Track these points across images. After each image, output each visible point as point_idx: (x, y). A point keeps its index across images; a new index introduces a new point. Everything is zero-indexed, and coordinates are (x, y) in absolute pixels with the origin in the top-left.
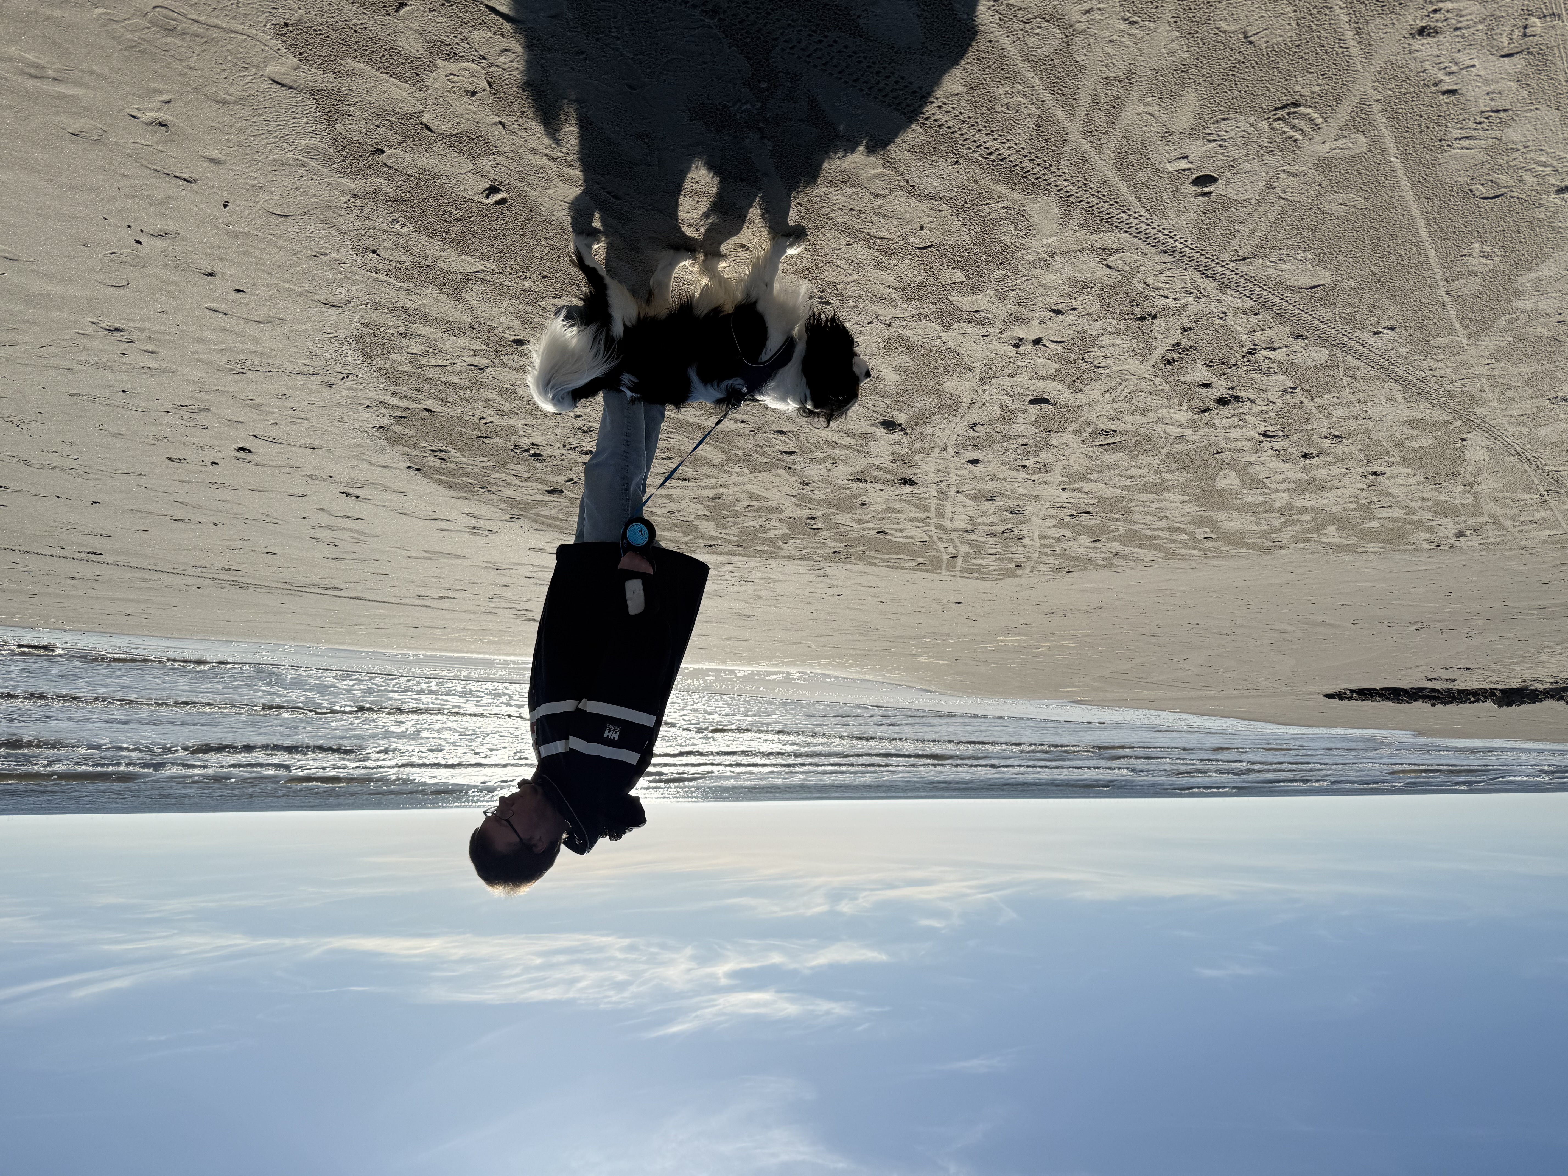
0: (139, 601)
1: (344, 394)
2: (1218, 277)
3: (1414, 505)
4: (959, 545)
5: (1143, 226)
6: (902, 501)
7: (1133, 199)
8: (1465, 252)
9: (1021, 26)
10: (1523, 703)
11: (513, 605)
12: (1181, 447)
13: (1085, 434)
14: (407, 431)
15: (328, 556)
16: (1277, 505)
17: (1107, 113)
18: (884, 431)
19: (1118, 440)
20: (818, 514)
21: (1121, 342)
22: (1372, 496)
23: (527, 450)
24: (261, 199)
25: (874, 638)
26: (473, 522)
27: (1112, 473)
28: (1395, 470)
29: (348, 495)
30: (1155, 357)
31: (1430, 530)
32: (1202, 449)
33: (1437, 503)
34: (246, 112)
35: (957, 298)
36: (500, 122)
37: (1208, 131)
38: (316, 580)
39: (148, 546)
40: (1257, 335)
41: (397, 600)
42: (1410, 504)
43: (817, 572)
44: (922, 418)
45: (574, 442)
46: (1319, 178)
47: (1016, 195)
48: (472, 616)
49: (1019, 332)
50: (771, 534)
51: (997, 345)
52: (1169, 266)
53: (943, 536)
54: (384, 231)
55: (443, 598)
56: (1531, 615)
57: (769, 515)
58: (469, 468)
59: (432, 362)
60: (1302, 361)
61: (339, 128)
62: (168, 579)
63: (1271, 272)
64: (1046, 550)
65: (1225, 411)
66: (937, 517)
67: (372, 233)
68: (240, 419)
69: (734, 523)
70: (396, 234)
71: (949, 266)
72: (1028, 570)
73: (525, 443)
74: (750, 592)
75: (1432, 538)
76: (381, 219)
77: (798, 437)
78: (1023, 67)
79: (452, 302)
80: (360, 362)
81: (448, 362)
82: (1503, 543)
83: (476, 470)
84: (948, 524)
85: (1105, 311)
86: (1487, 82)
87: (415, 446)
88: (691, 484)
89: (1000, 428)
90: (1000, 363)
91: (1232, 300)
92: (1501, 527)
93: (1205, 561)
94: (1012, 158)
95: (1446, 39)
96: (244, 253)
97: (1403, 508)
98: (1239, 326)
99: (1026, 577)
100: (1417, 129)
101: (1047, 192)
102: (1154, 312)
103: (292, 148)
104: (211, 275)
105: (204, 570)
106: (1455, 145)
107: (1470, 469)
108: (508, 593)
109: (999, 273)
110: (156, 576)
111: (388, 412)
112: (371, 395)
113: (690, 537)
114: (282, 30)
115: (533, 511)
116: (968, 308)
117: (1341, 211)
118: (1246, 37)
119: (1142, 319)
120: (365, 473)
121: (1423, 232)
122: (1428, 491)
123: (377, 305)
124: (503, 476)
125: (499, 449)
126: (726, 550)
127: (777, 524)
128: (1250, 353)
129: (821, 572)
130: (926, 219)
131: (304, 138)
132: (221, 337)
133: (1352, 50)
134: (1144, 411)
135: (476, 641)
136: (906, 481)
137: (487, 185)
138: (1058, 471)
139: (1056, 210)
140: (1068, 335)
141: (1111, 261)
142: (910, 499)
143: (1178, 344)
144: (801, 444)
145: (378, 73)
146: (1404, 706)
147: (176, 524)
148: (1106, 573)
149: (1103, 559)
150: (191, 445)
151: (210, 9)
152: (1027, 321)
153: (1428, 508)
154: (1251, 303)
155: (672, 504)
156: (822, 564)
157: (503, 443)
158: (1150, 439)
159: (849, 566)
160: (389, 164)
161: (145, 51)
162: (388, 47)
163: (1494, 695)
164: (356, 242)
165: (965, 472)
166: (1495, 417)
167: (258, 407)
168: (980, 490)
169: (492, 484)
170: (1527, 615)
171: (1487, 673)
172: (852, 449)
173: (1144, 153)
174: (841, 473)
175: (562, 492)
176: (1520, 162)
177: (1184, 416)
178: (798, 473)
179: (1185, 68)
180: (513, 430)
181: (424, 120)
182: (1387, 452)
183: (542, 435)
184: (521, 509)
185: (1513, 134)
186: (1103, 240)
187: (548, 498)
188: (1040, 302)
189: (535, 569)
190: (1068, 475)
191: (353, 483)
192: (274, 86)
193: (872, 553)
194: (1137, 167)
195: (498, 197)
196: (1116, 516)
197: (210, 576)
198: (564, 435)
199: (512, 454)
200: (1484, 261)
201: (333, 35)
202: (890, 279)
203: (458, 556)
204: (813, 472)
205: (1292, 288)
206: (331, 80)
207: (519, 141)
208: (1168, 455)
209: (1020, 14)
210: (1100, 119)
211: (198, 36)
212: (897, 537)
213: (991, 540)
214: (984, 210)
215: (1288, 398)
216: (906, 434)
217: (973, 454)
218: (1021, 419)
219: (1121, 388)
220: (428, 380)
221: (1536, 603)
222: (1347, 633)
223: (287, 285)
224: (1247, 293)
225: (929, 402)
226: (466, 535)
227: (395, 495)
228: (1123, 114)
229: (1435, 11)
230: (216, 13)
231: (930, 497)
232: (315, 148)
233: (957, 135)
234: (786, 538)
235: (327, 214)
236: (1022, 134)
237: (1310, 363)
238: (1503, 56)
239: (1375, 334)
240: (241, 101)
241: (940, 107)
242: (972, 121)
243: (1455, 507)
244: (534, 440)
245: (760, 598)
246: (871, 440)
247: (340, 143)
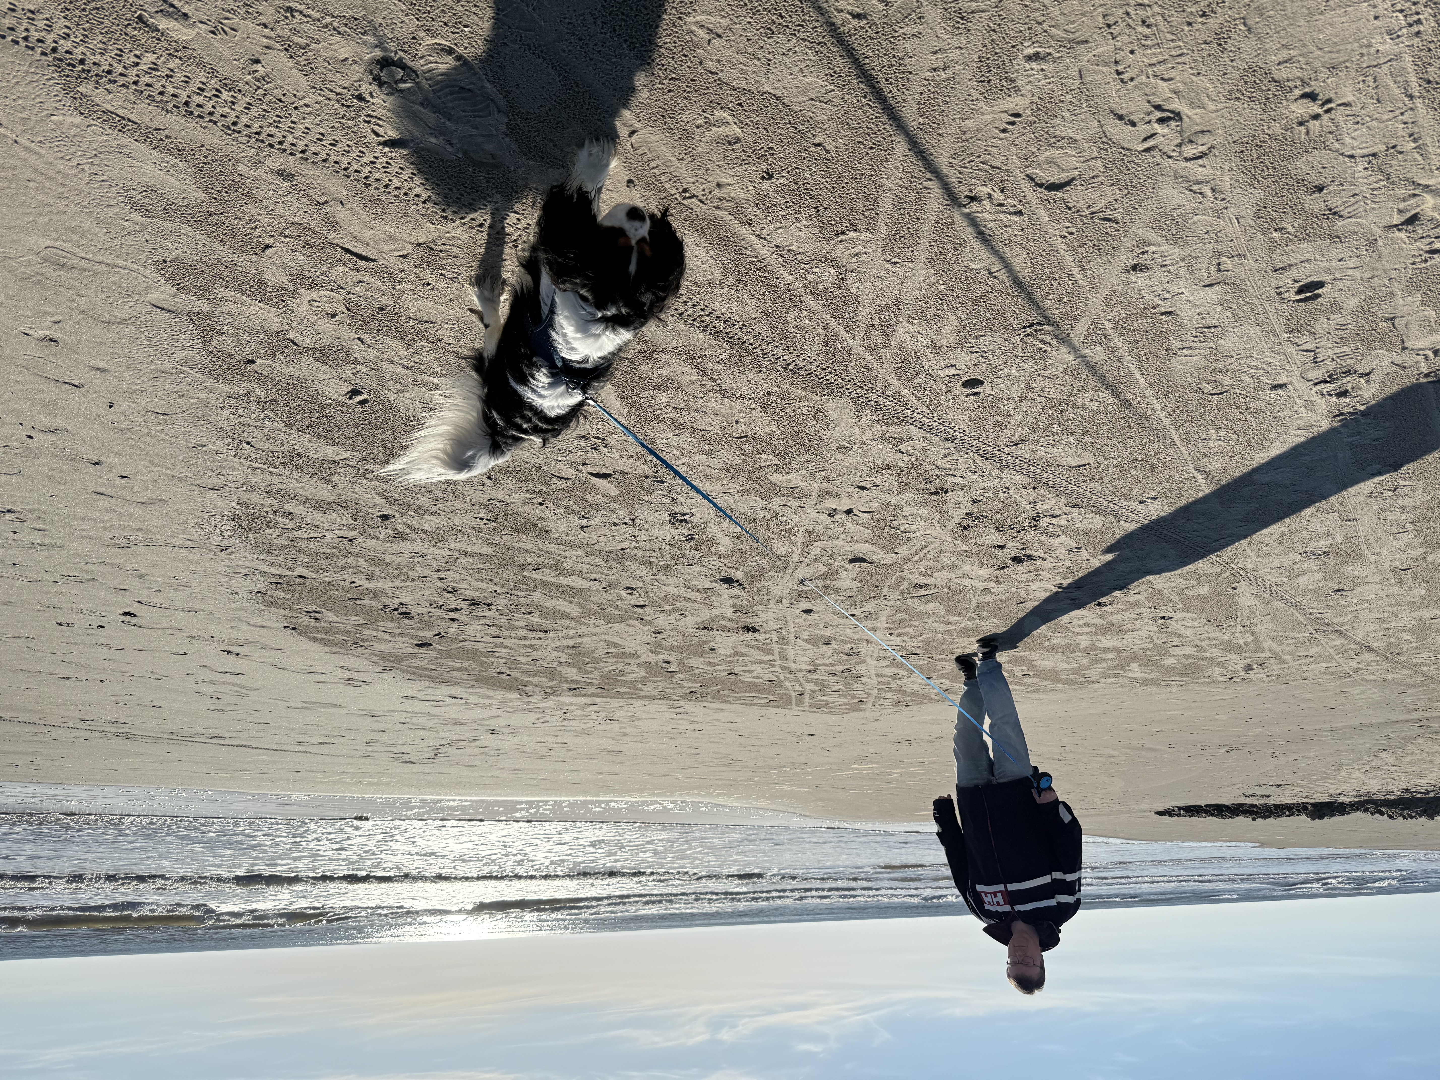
0: (27, 753)
1: (223, 563)
2: (996, 459)
3: (1203, 643)
4: (804, 683)
5: (927, 420)
6: (748, 646)
7: (914, 399)
8: (1205, 436)
9: (802, 266)
10: (1333, 815)
11: (389, 749)
12: (987, 598)
13: (902, 588)
14: (283, 595)
15: (212, 708)
16: (1082, 646)
17: (883, 332)
18: (725, 586)
19: (931, 592)
20: (671, 658)
21: (920, 512)
22: (1165, 637)
23: (396, 609)
24: (143, 401)
25: (738, 768)
26: (347, 674)
27: (930, 620)
28: (1181, 615)
29: (228, 652)
30: (952, 524)
31: (1221, 665)
32: (1007, 599)
33: (1221, 642)
34: (130, 330)
35: (774, 477)
36: (359, 339)
37: (969, 345)
38: (201, 730)
39: (37, 703)
40: (1039, 505)
41: (279, 747)
42: (1199, 642)
43: (677, 710)
44: (756, 576)
45: (440, 601)
46: (1070, 380)
47: (813, 396)
48: (351, 760)
49: (831, 504)
50: (631, 677)
51: (814, 515)
52: (953, 451)
53: (789, 676)
54: (256, 427)
55: (322, 744)
56: (1326, 736)
57: (627, 661)
58: (342, 627)
59: (305, 535)
60: (1081, 525)
61: (214, 342)
62: (56, 733)
63: (1042, 454)
64: (884, 687)
65: (1021, 568)
66: (781, 659)
67: (246, 428)
68: (126, 587)
69: (595, 668)
70: (268, 428)
71: (764, 452)
72: (870, 705)
73: (394, 603)
74: (616, 729)
75: (1225, 672)
76: (254, 416)
77: (647, 593)
78: (807, 297)
79: (321, 485)
80: (237, 536)
81: (320, 535)
82: (1287, 675)
83: (348, 628)
84: (791, 665)
85: (904, 488)
86: (1196, 306)
87: (291, 608)
88: (552, 635)
89: (827, 582)
90: (819, 529)
91: (1010, 477)
92: (1282, 661)
93: (1027, 695)
94: (807, 368)
95: (1156, 273)
96: (128, 445)
97: (1194, 647)
98: (1022, 498)
99: (869, 711)
100: (1144, 341)
101: (839, 393)
102: (945, 488)
103: (172, 359)
104: (97, 464)
105: (91, 723)
106: (1179, 354)
107: (1245, 614)
108: (384, 738)
109: (807, 458)
110: (45, 730)
111: (265, 579)
112: (249, 564)
113: (554, 682)
114: (161, 265)
115: (404, 663)
116: (785, 485)
117: (1094, 406)
118: (990, 273)
119: (936, 493)
120: (244, 633)
121: (1166, 421)
122: (1213, 632)
123: (252, 488)
124: (375, 633)
125: (370, 609)
126: (590, 692)
127: (635, 668)
128: (1035, 520)
129: (681, 710)
130: (739, 416)
131: (183, 350)
132: (107, 516)
133: (1080, 282)
134: (950, 568)
135: (356, 783)
136: (748, 629)
137: (350, 389)
138: (883, 619)
139: (849, 407)
140: (874, 506)
141: (902, 447)
142: (755, 644)
143: (971, 514)
144: (650, 598)
145: (248, 299)
146: (1228, 821)
147: (63, 682)
148: (939, 706)
149: (937, 694)
150: (79, 611)
151: (97, 249)
152: (837, 495)
153: (1216, 647)
154: (1028, 480)
155: (535, 653)
156: (681, 703)
157: (373, 603)
158: (959, 591)
159: (706, 704)
160: (260, 371)
161: (37, 282)
162: (256, 279)
163: (1307, 809)
164: (232, 436)
165: (801, 620)
166: (1257, 569)
167: (142, 576)
168: (817, 636)
169: (364, 640)
170: (1322, 736)
171: (1296, 789)
172: (697, 602)
173: (918, 362)
174: (689, 623)
175: (430, 645)
176: (1235, 366)
177: (986, 572)
178: (650, 623)
179: (943, 297)
180: (381, 592)
181: (291, 336)
182: (1170, 600)
183: (410, 595)
184: (393, 661)
185: (1226, 345)
186: (893, 431)
187: (417, 650)
188: (847, 480)
189: (409, 715)
190: (893, 622)
191: (234, 642)
192: (155, 309)
193: (726, 692)
194: (914, 374)
195: (359, 398)
196: (941, 657)
197: (98, 728)
198: (430, 595)
199: (382, 613)
200: (1222, 443)
201: (207, 270)
202: (715, 462)
203: (335, 706)
204: (664, 622)
205: (1062, 467)
206: (206, 305)
207: (376, 354)
208: (977, 605)
209: (800, 257)
210: (877, 337)
211: (85, 270)
212: (747, 678)
213: (833, 678)
214: (788, 408)
215: (1074, 556)
216: (744, 588)
217: (806, 605)
218: (844, 575)
219: (927, 549)
220: (301, 551)
221: (1327, 726)
222: (1166, 756)
223: (168, 472)
224: (1024, 471)
225: (761, 562)
226: (342, 686)
227: (273, 652)
228: (896, 333)
229: (1143, 253)
230: (101, 252)
231: (772, 642)
232: (193, 359)
233: (758, 350)
234: (644, 681)
235: (205, 412)
236: (813, 350)
237: (1089, 527)
238: (1205, 286)
239: (1141, 503)
240: (124, 322)
241: (741, 329)
242: (770, 339)
243: (1240, 645)
244: (403, 600)
245: (626, 735)
246: (712, 595)
247: (216, 356)
